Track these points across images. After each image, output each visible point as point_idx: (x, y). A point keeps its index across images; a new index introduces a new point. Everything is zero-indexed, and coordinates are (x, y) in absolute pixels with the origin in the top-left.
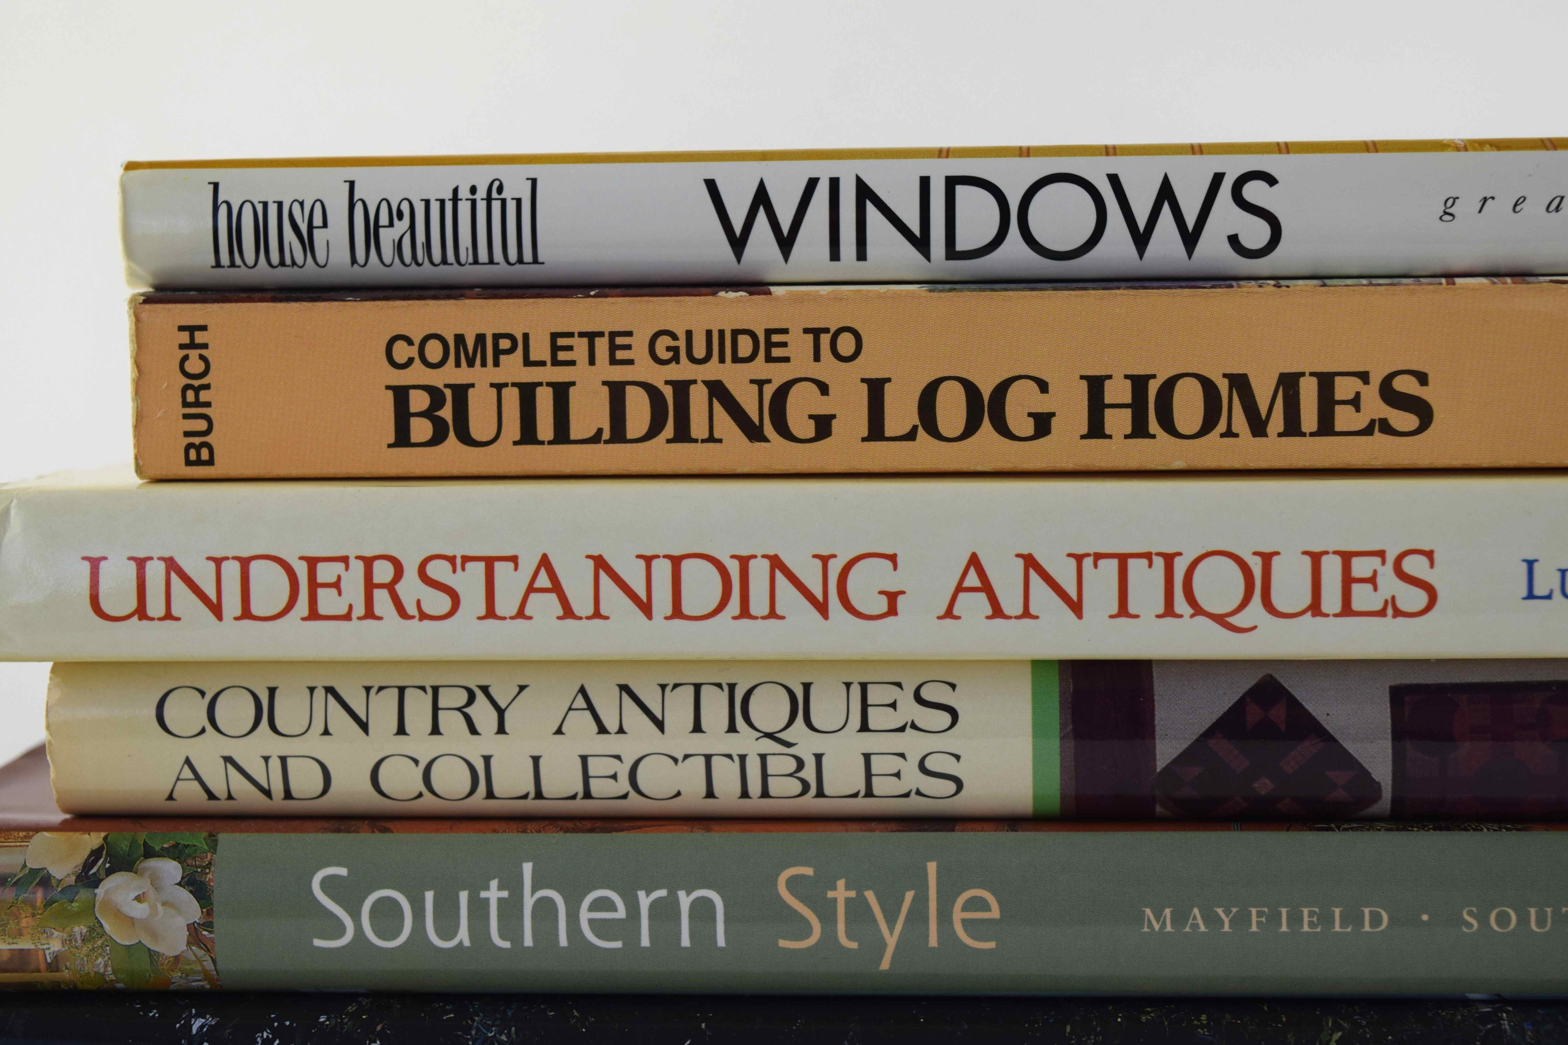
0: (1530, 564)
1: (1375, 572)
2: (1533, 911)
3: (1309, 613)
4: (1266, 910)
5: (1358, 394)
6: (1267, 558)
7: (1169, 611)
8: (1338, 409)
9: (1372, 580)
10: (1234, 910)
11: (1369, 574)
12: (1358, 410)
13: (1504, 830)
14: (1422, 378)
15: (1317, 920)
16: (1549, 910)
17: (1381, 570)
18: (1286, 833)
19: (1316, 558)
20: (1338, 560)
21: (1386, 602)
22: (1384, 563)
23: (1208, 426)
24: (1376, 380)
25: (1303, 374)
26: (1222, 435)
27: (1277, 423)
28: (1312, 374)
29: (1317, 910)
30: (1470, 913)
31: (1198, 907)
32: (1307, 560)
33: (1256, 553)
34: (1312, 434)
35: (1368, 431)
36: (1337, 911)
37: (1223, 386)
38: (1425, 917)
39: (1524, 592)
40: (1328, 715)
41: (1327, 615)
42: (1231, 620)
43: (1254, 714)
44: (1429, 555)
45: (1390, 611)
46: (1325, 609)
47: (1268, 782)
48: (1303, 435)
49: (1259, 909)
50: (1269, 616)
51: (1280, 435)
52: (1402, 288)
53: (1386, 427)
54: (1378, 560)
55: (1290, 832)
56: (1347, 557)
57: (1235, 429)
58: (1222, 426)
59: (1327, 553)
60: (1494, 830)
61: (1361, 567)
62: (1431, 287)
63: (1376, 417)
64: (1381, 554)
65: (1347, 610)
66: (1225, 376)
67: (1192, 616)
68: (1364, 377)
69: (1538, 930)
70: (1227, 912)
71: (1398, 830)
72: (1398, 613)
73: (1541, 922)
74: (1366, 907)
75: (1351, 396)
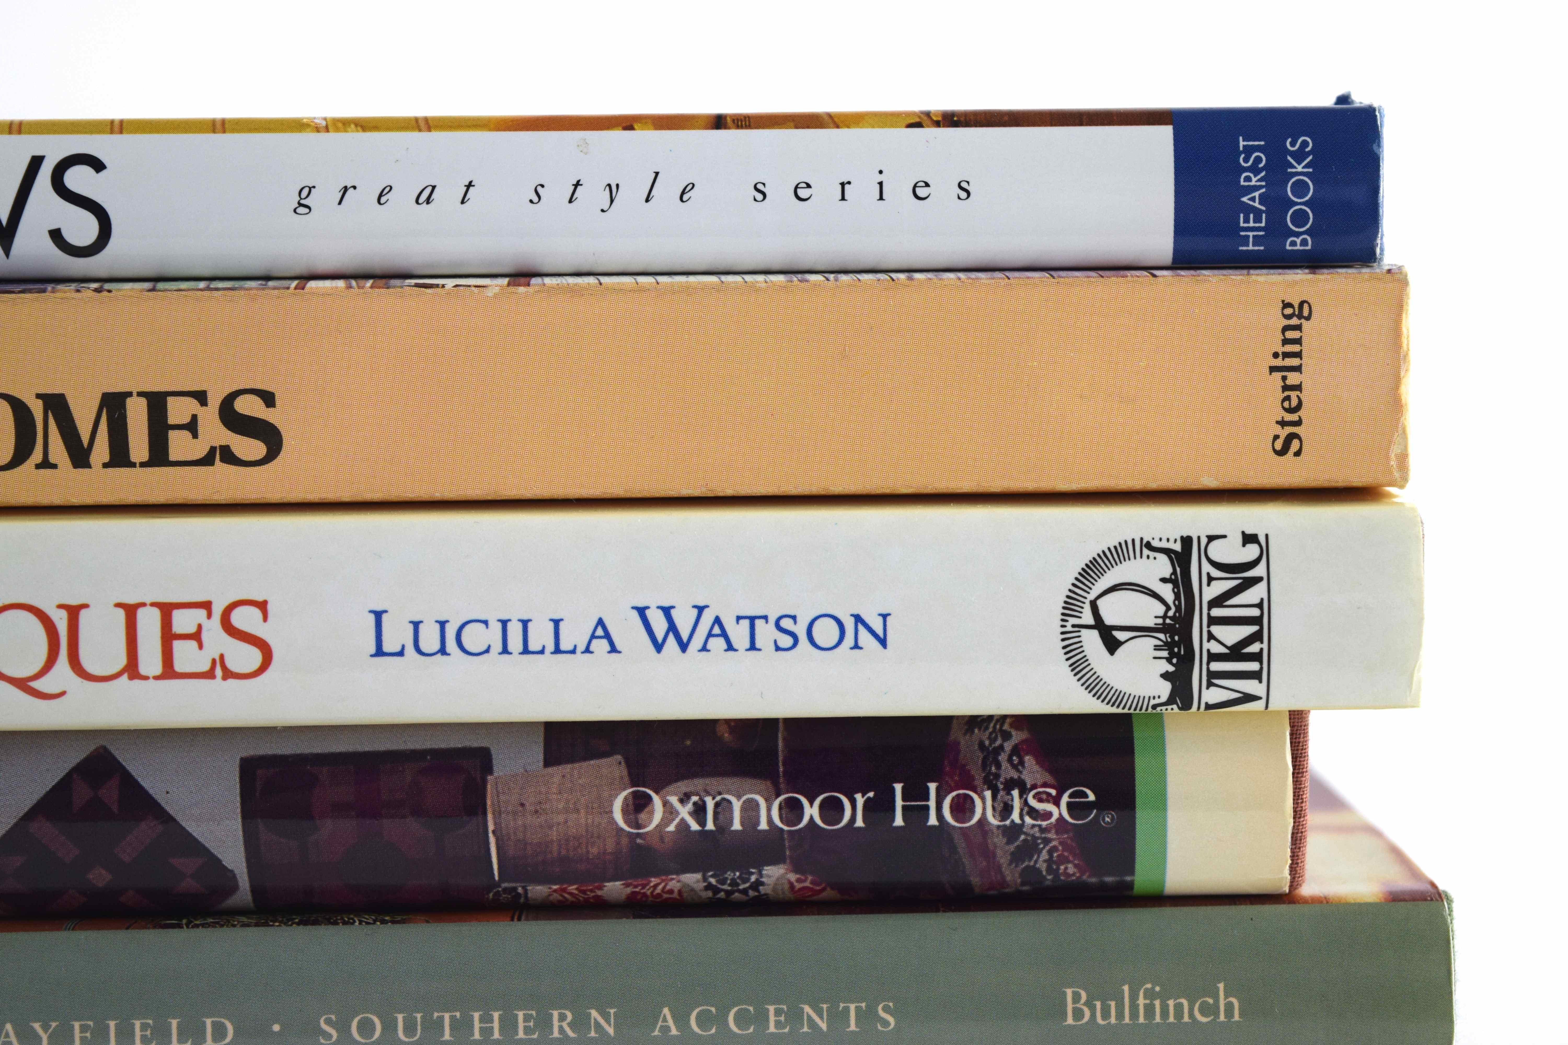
0: (378, 615)
1: (200, 627)
2: (400, 1017)
3: (125, 676)
4: (91, 1023)
5: (194, 418)
6: (74, 612)
8: (173, 435)
9: (196, 636)
10: (54, 1024)
11: (192, 629)
12: (195, 436)
13: (378, 923)
14: (269, 399)
15: (151, 1034)
16: (419, 1016)
17: (206, 624)
18: (125, 931)
19: (131, 611)
20: (156, 613)
21: (214, 661)
22: (209, 616)
23: (20, 456)
24: (215, 401)
25: (130, 394)
26: (38, 467)
27: (101, 452)
28: (140, 394)
29: (150, 1022)
30: (328, 1022)
31: (11, 1022)
32: (121, 613)
33: (60, 606)
34: (143, 465)
35: (207, 460)
36: (174, 1023)
37: (37, 408)
38: (276, 1028)
39: (373, 650)
40: (168, 793)
41: (146, 678)
42: (35, 684)
43: (82, 793)
44: (262, 606)
45: (219, 672)
46: (143, 670)
47: (103, 872)
48: (133, 465)
49: (83, 1023)
50: (78, 680)
51: (105, 465)
52: (242, 293)
53: (228, 456)
54: (203, 613)
55: (129, 931)
56: (167, 610)
57: (52, 459)
58: (37, 456)
59: (143, 605)
60: (367, 923)
61: (183, 621)
62: (276, 292)
63: (217, 444)
64: (207, 606)
65: (169, 672)
68: (201, 397)
69: (407, 1040)
70: (45, 1028)
71: (257, 925)
72: (228, 674)
74: (208, 1017)
75: (186, 420)
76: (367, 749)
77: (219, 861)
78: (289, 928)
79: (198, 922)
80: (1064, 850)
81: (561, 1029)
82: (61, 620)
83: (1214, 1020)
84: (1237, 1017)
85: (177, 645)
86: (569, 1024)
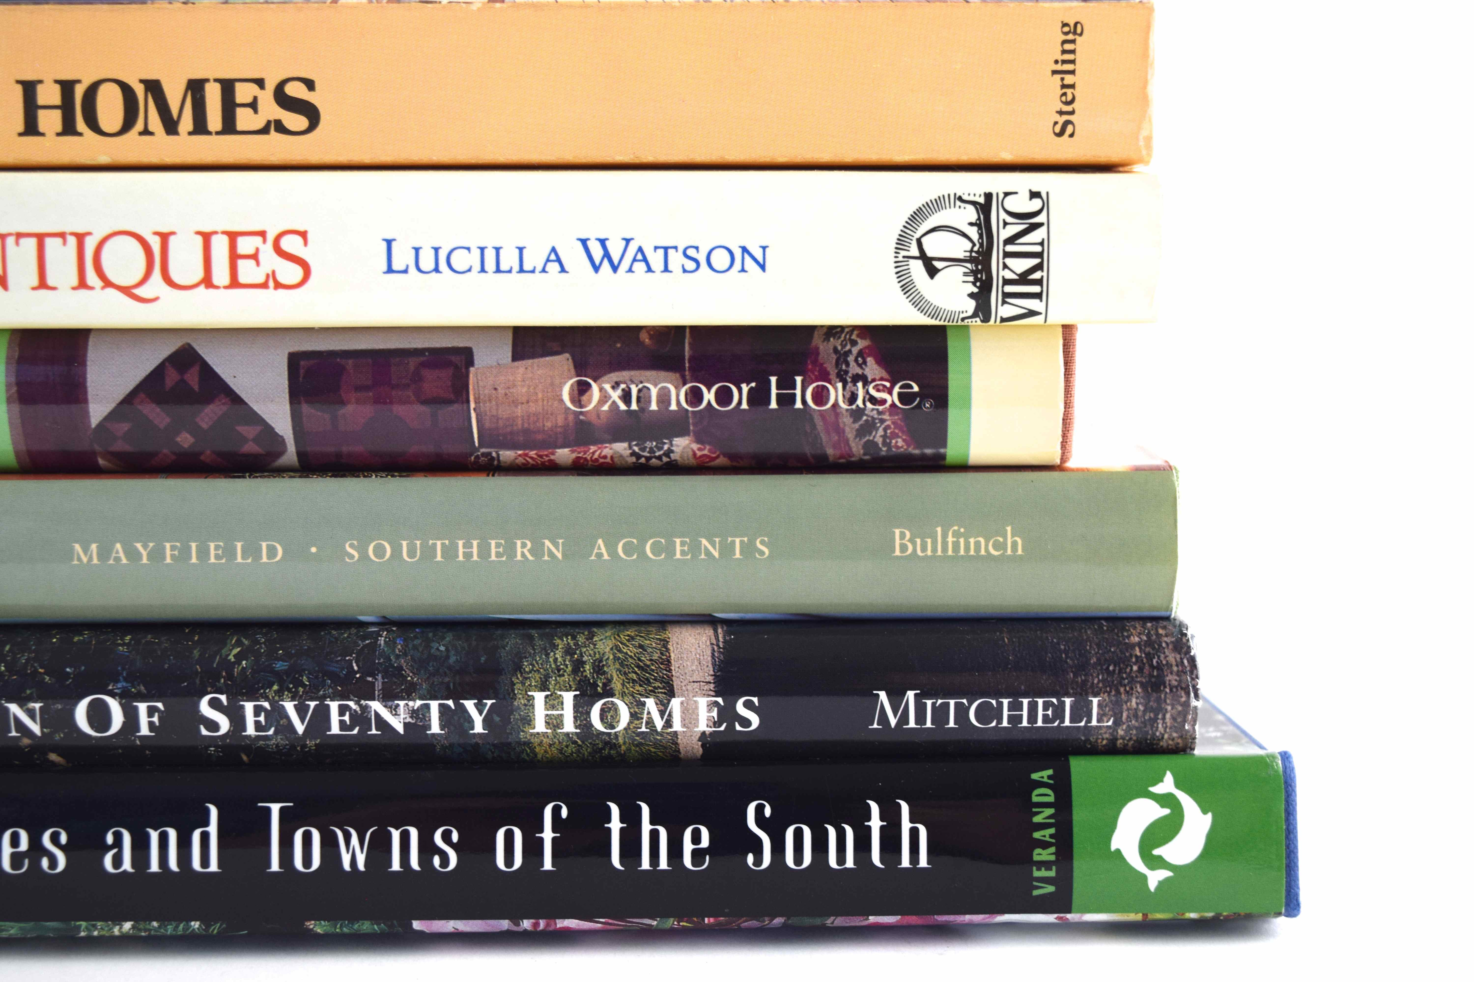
0: (389, 242)
1: (257, 249)
2: (404, 543)
4: (178, 544)
5: (255, 99)
6: (165, 237)
7: (83, 284)
8: (239, 111)
9: (255, 257)
10: (151, 545)
11: (251, 251)
12: (256, 111)
13: (389, 477)
14: (310, 84)
15: (222, 552)
16: (418, 543)
18: (204, 480)
19: (207, 237)
20: (225, 239)
21: (268, 276)
22: (265, 241)
23: (128, 125)
24: (271, 86)
25: (207, 80)
26: (141, 134)
27: (186, 123)
28: (216, 80)
29: (221, 544)
30: (352, 546)
31: (120, 542)
32: (199, 239)
33: (156, 233)
34: (217, 133)
35: (265, 131)
36: (239, 545)
37: (140, 90)
38: (314, 550)
39: (385, 268)
40: (235, 377)
41: (217, 287)
42: (137, 291)
43: (172, 377)
44: (303, 235)
45: (271, 283)
46: (216, 281)
47: (188, 436)
48: (209, 133)
49: (172, 544)
50: (168, 289)
51: (190, 133)
52: (291, 5)
53: (280, 127)
54: (259, 239)
55: (206, 480)
56: (233, 237)
57: (151, 128)
58: (139, 126)
59: (216, 233)
60: (381, 477)
61: (245, 246)
62: (316, 5)
63: (272, 118)
64: (262, 234)
65: (235, 283)
66: (141, 81)
67: (103, 288)
68: (260, 83)
69: (409, 560)
70: (145, 547)
71: (300, 477)
72: (278, 285)
73: (411, 553)
74: (264, 541)
75: (249, 100)
76: (381, 347)
77: (272, 429)
78: (323, 479)
79: (257, 475)
80: (895, 428)
81: (523, 555)
82: (155, 244)
83: (1003, 553)
84: (1020, 552)
85: (241, 263)
86: (529, 550)
